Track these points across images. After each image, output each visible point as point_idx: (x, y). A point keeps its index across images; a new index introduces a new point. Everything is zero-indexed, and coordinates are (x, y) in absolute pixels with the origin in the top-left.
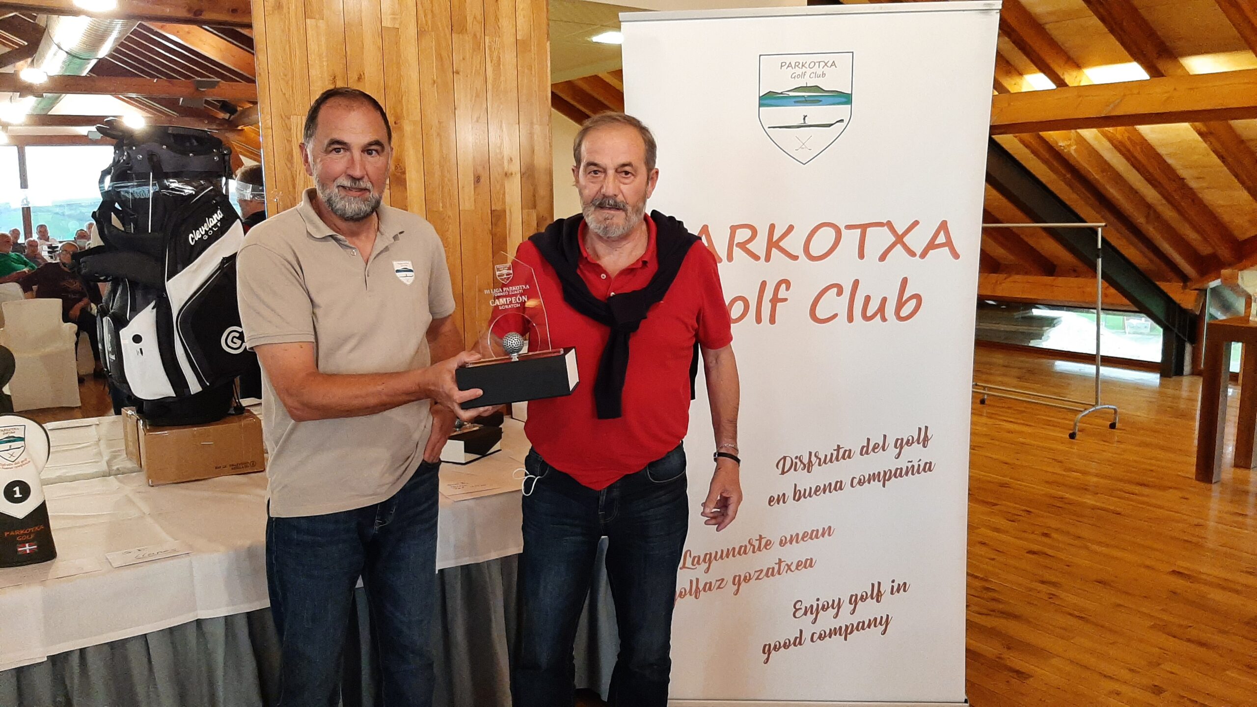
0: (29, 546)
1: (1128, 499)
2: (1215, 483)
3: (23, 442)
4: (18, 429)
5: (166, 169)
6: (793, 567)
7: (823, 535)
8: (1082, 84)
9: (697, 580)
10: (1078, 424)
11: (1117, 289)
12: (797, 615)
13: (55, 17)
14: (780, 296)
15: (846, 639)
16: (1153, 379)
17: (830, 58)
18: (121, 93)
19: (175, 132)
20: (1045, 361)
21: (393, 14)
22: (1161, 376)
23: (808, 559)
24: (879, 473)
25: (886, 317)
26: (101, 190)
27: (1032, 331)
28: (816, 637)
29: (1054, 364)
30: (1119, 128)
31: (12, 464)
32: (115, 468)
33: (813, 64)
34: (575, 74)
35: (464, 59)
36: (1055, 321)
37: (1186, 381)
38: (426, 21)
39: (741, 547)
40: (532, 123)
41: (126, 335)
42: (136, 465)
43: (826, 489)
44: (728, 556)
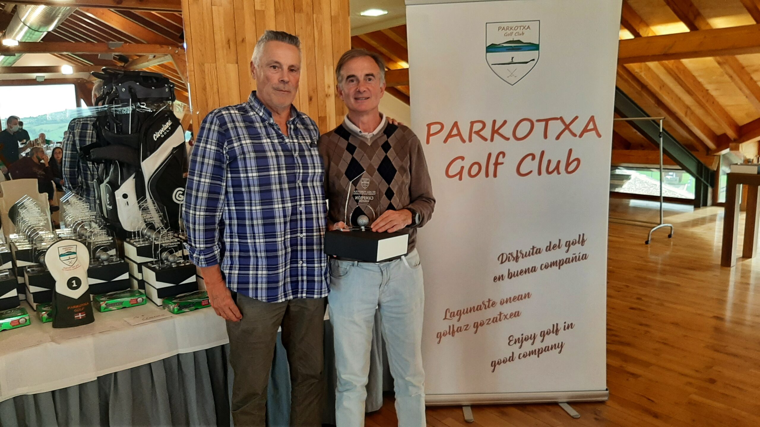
0: (81, 314)
1: (683, 277)
2: (732, 268)
3: (75, 255)
4: (72, 248)
5: (139, 96)
6: (508, 317)
7: (525, 298)
8: (650, 35)
9: (453, 326)
10: (650, 236)
12: (512, 343)
14: (499, 161)
15: (538, 356)
16: (689, 209)
17: (526, 24)
19: (144, 75)
20: (625, 201)
21: (261, 2)
22: (694, 207)
23: (517, 312)
24: (557, 261)
25: (560, 172)
26: (95, 111)
27: (616, 183)
28: (521, 356)
29: (629, 201)
30: (671, 61)
31: (71, 268)
33: (517, 28)
35: (302, 28)
36: (630, 177)
37: (709, 209)
38: (280, 5)
39: (478, 306)
41: (118, 194)
43: (527, 271)
44: (470, 311)
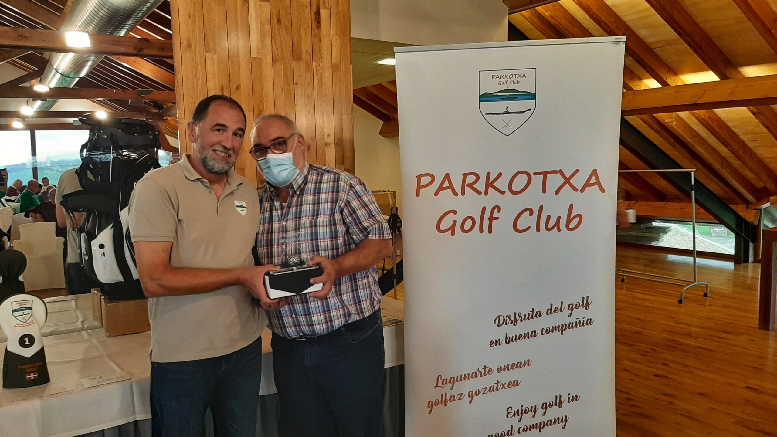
0: (34, 375)
1: (718, 342)
2: (772, 330)
3: (31, 310)
4: (28, 302)
5: (121, 143)
6: (506, 386)
7: (524, 365)
8: (679, 84)
9: (446, 394)
10: (684, 294)
11: (704, 209)
12: (509, 416)
13: (55, 53)
14: (494, 217)
15: (540, 431)
16: (730, 265)
17: (522, 72)
18: (93, 98)
19: (127, 122)
20: (662, 255)
21: (258, 50)
22: (734, 264)
23: (515, 381)
24: (559, 326)
25: (561, 229)
26: (81, 157)
27: (652, 236)
28: (521, 430)
29: (667, 256)
30: (702, 111)
31: (24, 324)
32: (86, 326)
33: (512, 76)
34: (367, 84)
35: (300, 76)
36: (667, 230)
37: (751, 265)
38: (278, 53)
39: (473, 373)
40: (342, 114)
41: (95, 244)
42: (99, 324)
43: (526, 336)
44: (465, 379)
